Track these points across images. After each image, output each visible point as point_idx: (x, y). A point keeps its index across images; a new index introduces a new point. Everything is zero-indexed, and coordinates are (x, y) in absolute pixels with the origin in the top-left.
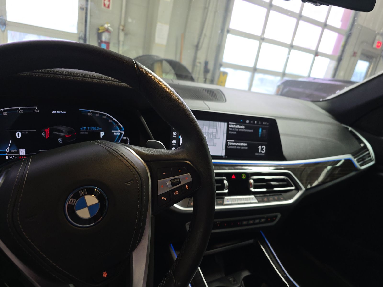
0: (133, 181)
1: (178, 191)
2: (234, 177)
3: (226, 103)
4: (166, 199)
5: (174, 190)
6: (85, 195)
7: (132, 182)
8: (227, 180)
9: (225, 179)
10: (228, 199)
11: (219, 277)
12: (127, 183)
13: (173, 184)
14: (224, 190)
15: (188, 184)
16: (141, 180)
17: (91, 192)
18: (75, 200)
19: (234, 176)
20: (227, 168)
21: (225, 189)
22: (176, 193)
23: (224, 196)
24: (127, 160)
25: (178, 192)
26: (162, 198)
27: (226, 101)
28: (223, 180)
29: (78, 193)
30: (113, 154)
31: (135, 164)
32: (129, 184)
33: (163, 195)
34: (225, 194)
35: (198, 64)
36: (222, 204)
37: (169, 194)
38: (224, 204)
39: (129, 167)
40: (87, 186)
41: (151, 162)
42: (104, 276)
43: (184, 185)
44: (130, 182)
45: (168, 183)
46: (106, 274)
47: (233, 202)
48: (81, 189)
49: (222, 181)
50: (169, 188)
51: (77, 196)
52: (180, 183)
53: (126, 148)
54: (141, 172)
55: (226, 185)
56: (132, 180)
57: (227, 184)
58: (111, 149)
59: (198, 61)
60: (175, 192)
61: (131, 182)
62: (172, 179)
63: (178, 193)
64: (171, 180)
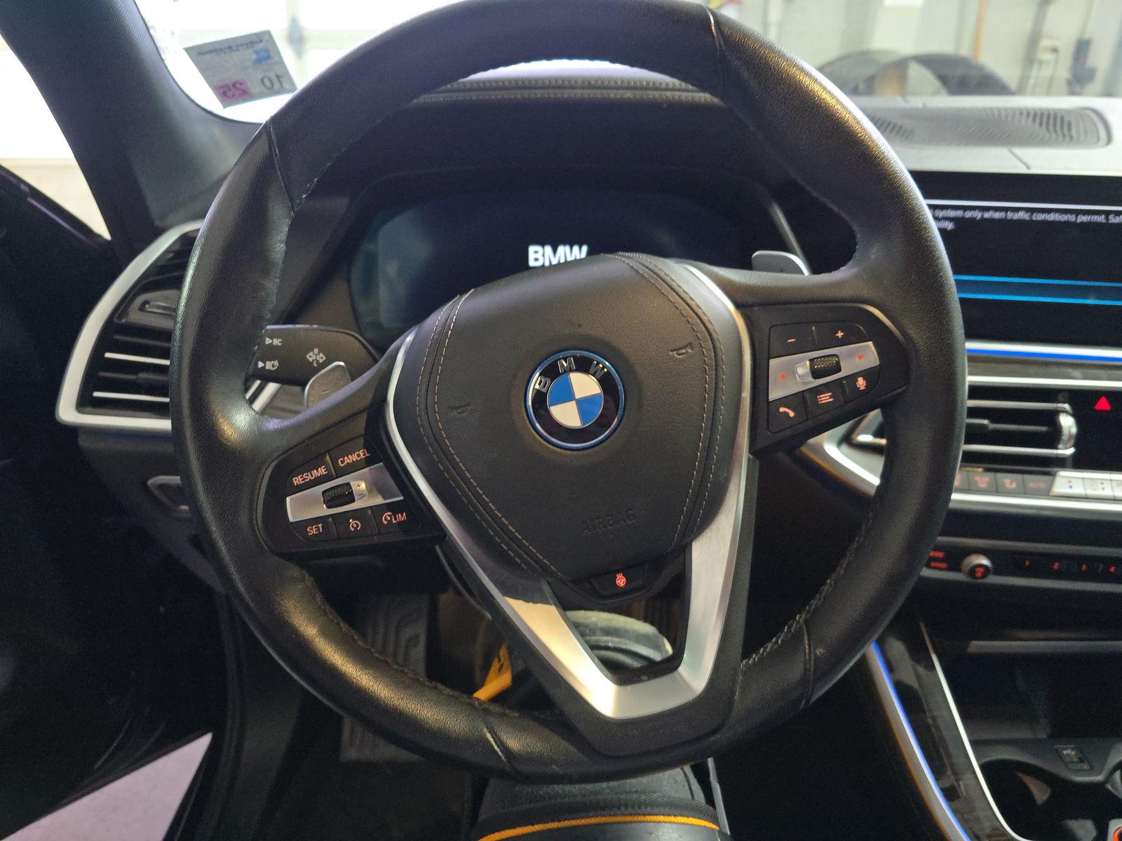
0: (692, 349)
1: (830, 394)
2: (1103, 405)
3: (1110, 147)
4: (792, 414)
5: (816, 391)
6: (571, 370)
7: (689, 350)
8: (1074, 415)
9: (1065, 411)
10: (1070, 480)
11: (1022, 733)
12: (675, 352)
13: (816, 374)
14: (1056, 448)
15: (866, 374)
16: (714, 347)
17: (583, 366)
18: (549, 381)
19: (1107, 403)
20: (1076, 373)
21: (1060, 446)
22: (825, 398)
23: (1055, 469)
24: (680, 293)
25: (831, 397)
26: (782, 410)
27: (1109, 140)
28: (1056, 413)
29: (554, 367)
30: (643, 276)
31: (700, 305)
32: (681, 356)
33: (784, 401)
34: (1061, 462)
35: (1047, 57)
36: (1047, 494)
37: (801, 400)
38: (1051, 494)
39: (682, 312)
40: (576, 351)
41: (755, 308)
42: (617, 582)
43: (853, 378)
44: (684, 351)
45: (803, 369)
46: (623, 581)
47: (1090, 492)
48: (561, 357)
49: (1051, 418)
50: (805, 384)
51: (552, 373)
52: (840, 371)
53: (689, 271)
54: (715, 326)
55: (1065, 431)
56: (690, 345)
57: (1074, 430)
58: (647, 268)
59: (1045, 43)
60: (821, 396)
61: (687, 352)
62: (814, 359)
63: (831, 400)
64: (810, 360)
